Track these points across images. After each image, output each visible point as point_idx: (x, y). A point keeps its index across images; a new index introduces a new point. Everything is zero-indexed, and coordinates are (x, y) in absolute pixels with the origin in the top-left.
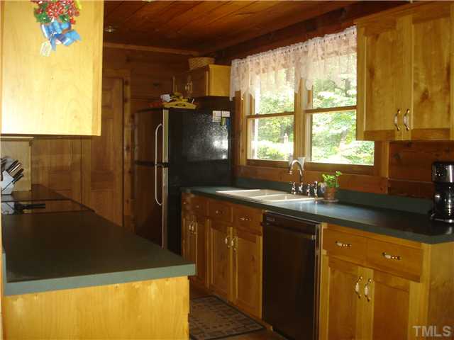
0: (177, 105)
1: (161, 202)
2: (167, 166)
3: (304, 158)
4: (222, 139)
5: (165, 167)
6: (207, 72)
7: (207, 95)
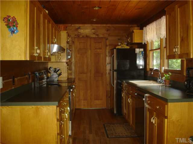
0: (122, 47)
1: (114, 85)
2: (116, 71)
3: (164, 67)
4: (140, 60)
5: (115, 71)
6: (133, 33)
7: (133, 42)
